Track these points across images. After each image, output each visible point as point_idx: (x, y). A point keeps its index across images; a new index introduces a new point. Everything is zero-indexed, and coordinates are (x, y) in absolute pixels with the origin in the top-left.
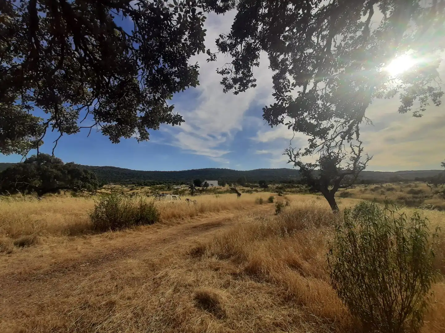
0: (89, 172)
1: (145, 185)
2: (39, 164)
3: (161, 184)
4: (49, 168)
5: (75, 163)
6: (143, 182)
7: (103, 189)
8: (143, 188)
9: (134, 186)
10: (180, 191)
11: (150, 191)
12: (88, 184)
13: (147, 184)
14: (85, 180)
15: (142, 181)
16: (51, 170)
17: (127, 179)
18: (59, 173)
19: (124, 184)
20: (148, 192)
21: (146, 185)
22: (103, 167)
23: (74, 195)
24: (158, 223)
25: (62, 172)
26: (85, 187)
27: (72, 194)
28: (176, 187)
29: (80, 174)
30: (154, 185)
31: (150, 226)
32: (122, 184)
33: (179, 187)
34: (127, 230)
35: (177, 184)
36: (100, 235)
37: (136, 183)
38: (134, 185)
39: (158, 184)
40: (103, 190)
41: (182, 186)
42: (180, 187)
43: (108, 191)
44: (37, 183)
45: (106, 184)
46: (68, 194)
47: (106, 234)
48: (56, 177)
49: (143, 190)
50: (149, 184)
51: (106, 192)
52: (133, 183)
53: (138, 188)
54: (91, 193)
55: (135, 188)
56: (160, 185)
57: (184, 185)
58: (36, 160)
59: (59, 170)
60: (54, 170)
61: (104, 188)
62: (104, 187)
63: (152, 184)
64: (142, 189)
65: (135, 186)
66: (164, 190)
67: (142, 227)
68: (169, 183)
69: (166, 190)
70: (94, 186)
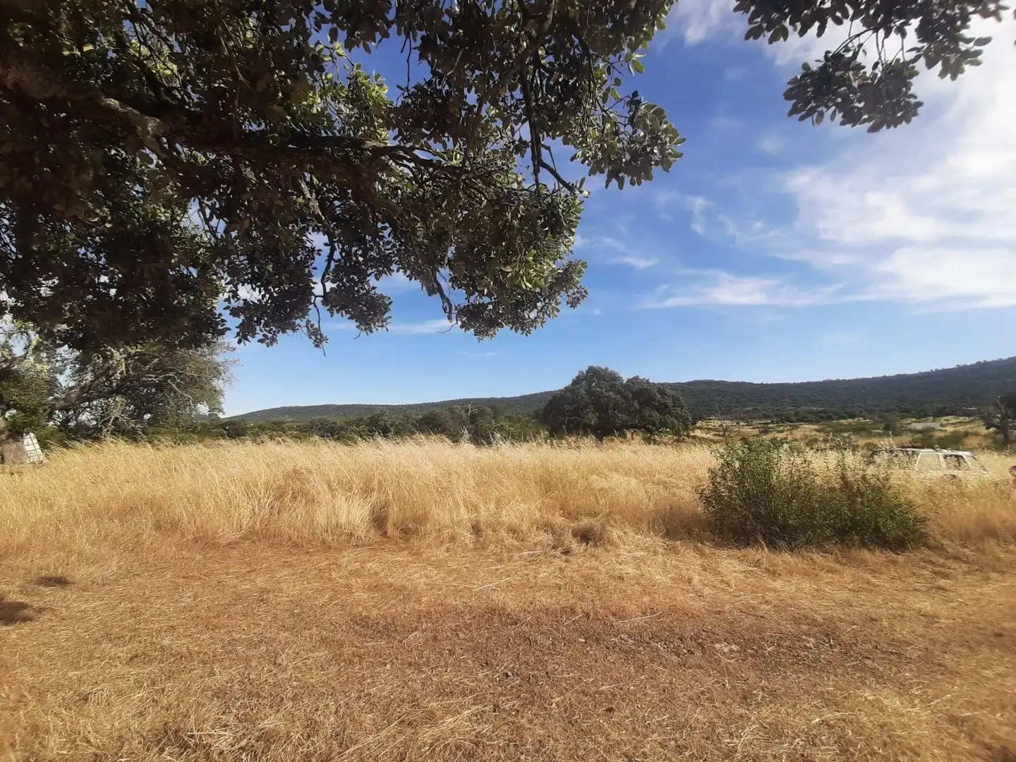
0: (669, 392)
1: (798, 420)
2: (590, 385)
3: (853, 416)
4: (604, 390)
5: (641, 377)
6: (793, 413)
7: (698, 430)
8: (797, 427)
9: (769, 424)
10: (940, 438)
11: (821, 436)
12: (669, 419)
13: (805, 417)
14: (663, 409)
15: (790, 410)
16: (607, 394)
17: (746, 406)
18: (618, 397)
19: (743, 419)
20: (816, 440)
21: (805, 420)
22: (689, 384)
23: (648, 441)
24: (927, 552)
25: (623, 396)
26: (664, 425)
27: (644, 439)
28: (919, 426)
29: (652, 398)
30: (830, 418)
31: (901, 558)
32: (737, 418)
33: (928, 424)
34: (817, 557)
35: (921, 415)
36: (736, 551)
37: (772, 414)
38: (769, 421)
39: (843, 418)
40: (698, 433)
41: (943, 420)
42: (936, 425)
43: (708, 435)
44: (592, 418)
45: (701, 419)
46: (638, 438)
47: (752, 553)
48: (616, 407)
49: (798, 433)
50: (811, 417)
51: (704, 435)
52: (766, 417)
53: (781, 428)
54: (676, 438)
55: (772, 428)
56: (850, 420)
57: (952, 419)
58: (585, 378)
59: (619, 392)
60: (611, 393)
61: (700, 428)
62: (698, 425)
63: (822, 418)
64: (794, 432)
65: (772, 422)
66: (870, 435)
67: (865, 554)
68: (887, 415)
69: (880, 435)
70: (683, 423)
